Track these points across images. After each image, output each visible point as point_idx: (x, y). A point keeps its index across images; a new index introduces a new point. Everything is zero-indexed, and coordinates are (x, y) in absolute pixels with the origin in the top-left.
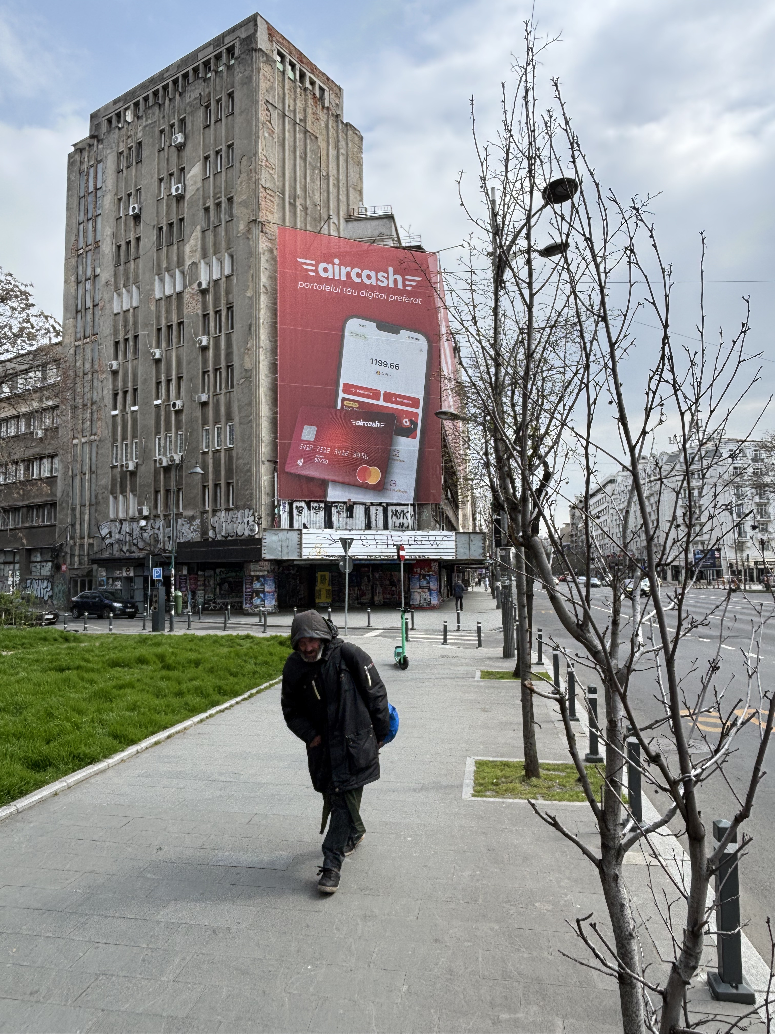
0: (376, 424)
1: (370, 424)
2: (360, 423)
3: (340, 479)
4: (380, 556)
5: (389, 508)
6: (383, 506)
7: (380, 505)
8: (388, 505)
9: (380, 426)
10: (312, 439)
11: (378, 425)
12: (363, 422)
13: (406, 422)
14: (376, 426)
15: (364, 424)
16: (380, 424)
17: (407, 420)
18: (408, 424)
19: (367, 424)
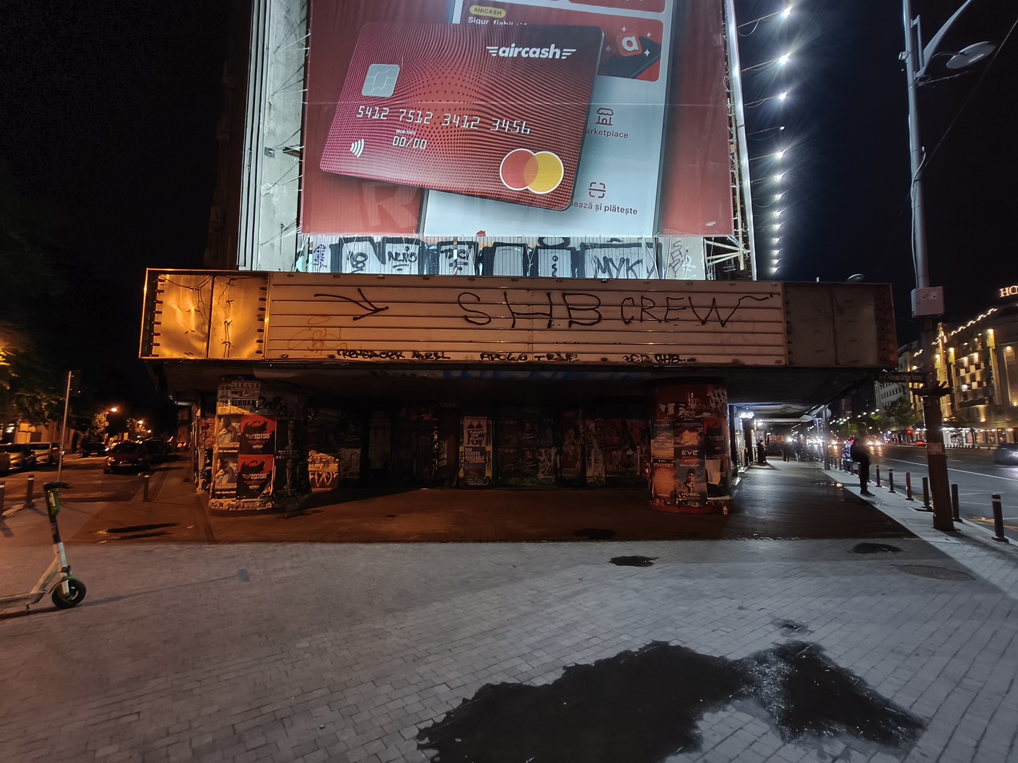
0: (552, 52)
1: (535, 53)
2: (511, 52)
3: (463, 186)
4: (524, 354)
5: (589, 254)
6: (573, 250)
7: (565, 244)
8: (584, 246)
9: (561, 56)
10: (389, 94)
11: (555, 54)
12: (517, 50)
13: (630, 43)
14: (551, 57)
15: (520, 53)
16: (562, 52)
17: (633, 39)
18: (635, 47)
19: (527, 52)
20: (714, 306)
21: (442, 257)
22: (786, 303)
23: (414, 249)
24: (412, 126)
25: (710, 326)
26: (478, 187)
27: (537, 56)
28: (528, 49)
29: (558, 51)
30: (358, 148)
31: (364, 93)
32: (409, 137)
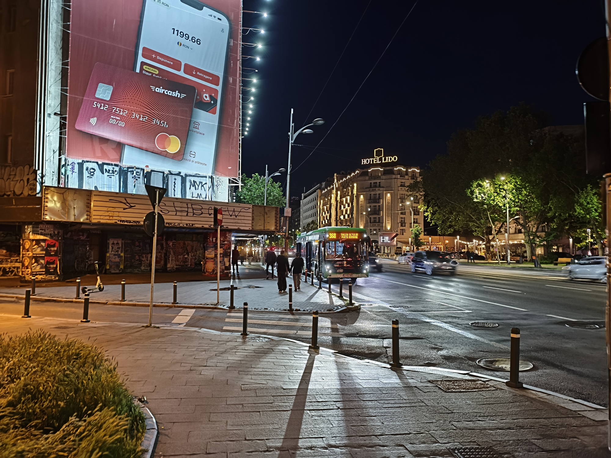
0: (176, 94)
1: (170, 93)
2: (160, 90)
3: (138, 144)
5: (188, 179)
6: (182, 176)
7: (179, 174)
8: (186, 175)
9: (180, 96)
10: (108, 99)
11: (178, 95)
12: (163, 90)
13: (206, 97)
14: (176, 96)
15: (164, 92)
16: (181, 95)
17: (207, 95)
18: (208, 99)
19: (167, 92)
20: (234, 211)
21: (129, 173)
22: (253, 211)
23: (117, 169)
24: (118, 115)
25: (233, 217)
26: (144, 146)
27: (171, 94)
28: (167, 91)
29: (179, 94)
30: (93, 121)
31: (97, 96)
32: (117, 120)
